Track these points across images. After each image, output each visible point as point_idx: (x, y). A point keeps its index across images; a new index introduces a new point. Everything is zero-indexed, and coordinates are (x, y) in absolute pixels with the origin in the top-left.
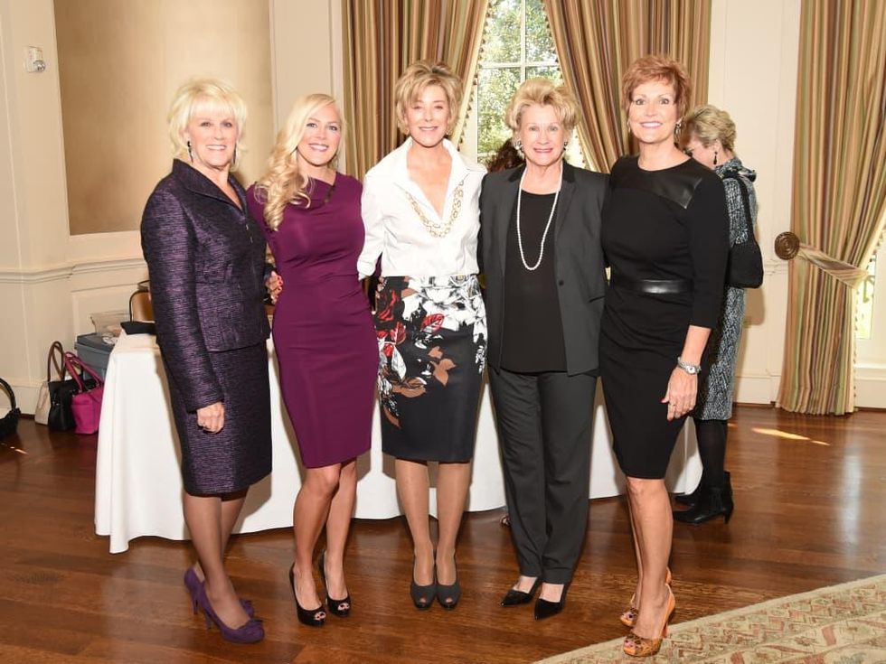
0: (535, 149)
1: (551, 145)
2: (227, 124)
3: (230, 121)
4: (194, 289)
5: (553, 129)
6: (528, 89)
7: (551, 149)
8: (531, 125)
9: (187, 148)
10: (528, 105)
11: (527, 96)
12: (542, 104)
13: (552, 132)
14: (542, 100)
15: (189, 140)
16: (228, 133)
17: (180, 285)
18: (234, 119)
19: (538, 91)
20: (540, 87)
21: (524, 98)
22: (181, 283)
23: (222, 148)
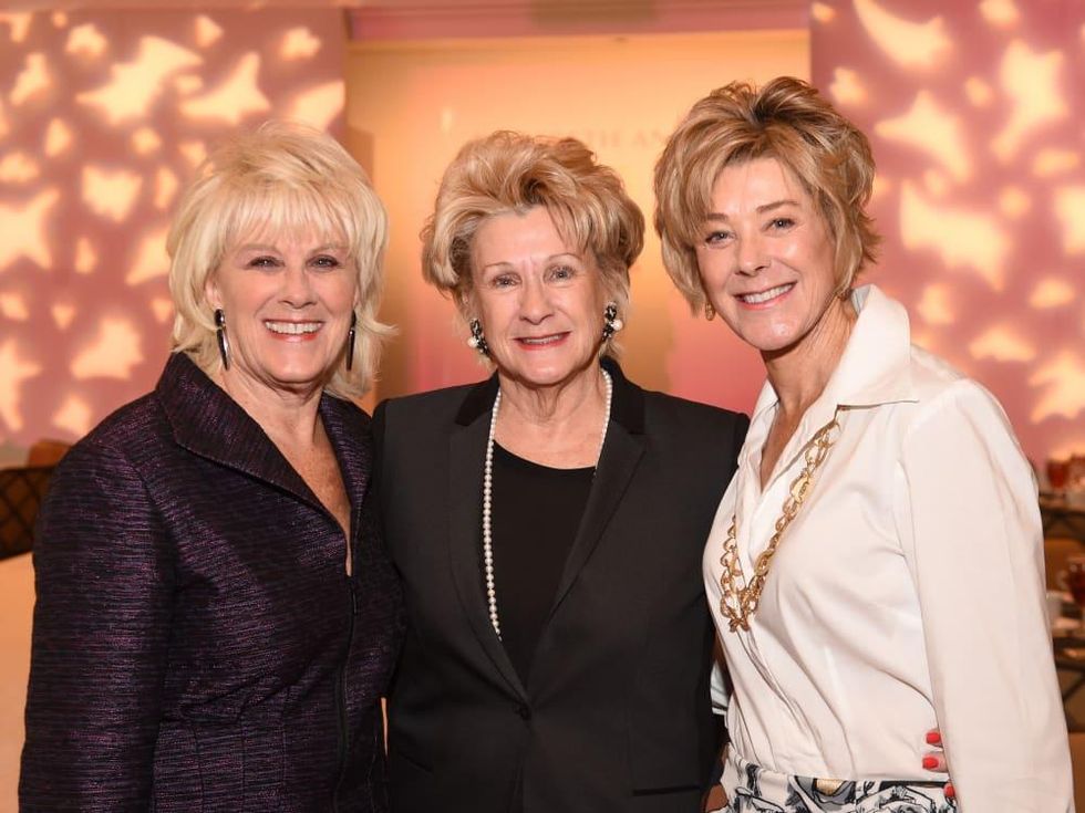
0: (521, 340)
1: (560, 323)
2: (323, 262)
3: (331, 253)
4: (151, 741)
5: (564, 273)
6: (472, 166)
7: (565, 334)
8: (493, 271)
9: (214, 328)
10: (480, 214)
11: (472, 187)
12: (520, 205)
13: (561, 282)
14: (516, 191)
15: (219, 306)
16: (328, 285)
17: (111, 726)
18: (344, 249)
19: (501, 167)
20: (505, 155)
21: (463, 194)
22: (117, 720)
23: (310, 328)
